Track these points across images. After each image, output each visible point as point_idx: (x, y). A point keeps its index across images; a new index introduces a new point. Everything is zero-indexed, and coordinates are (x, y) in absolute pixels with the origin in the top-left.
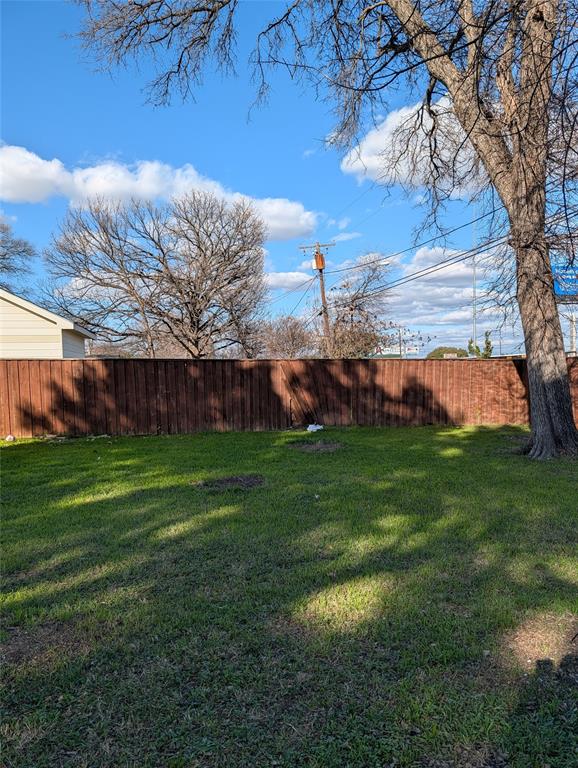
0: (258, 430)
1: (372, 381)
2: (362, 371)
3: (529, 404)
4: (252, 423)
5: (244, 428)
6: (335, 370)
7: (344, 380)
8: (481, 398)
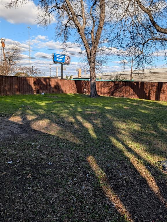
0: (27, 94)
1: (49, 83)
2: (47, 80)
3: (77, 89)
4: (26, 92)
5: (24, 94)
6: (42, 80)
7: (44, 83)
8: (69, 88)
